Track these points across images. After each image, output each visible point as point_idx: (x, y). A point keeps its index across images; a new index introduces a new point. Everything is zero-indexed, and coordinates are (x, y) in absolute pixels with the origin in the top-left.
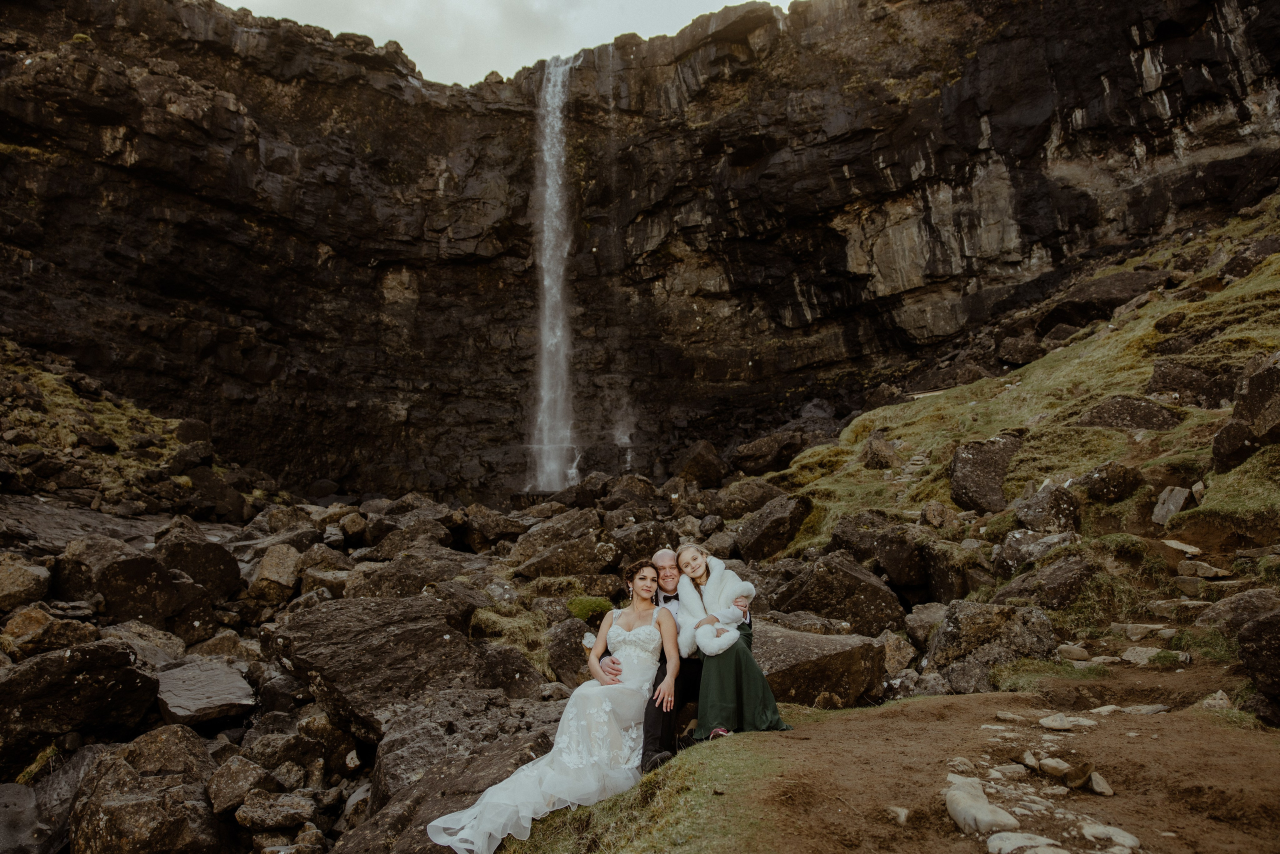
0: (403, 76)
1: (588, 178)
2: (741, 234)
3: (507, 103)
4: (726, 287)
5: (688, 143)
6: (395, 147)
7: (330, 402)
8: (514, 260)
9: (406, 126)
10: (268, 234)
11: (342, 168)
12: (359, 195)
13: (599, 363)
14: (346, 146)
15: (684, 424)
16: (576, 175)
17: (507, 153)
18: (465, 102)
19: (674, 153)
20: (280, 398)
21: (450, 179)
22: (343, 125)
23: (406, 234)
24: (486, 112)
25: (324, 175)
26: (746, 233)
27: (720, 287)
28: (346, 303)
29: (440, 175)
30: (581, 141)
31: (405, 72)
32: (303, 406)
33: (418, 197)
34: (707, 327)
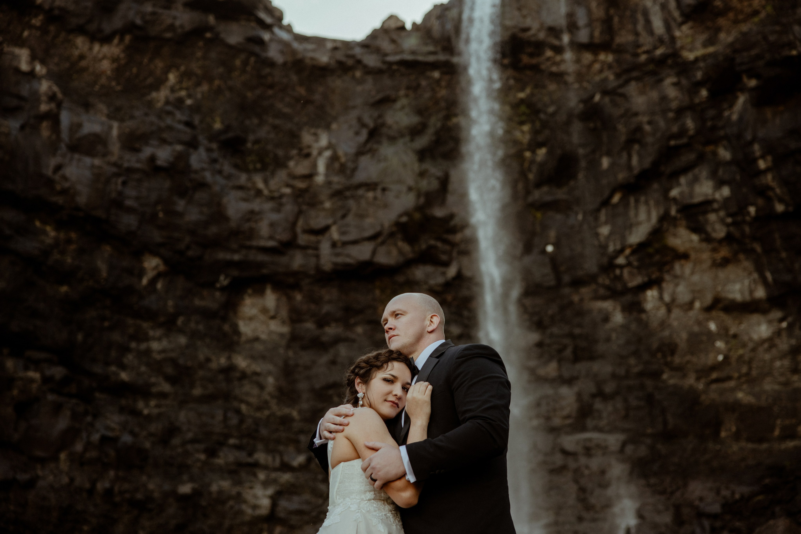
0: (268, 27)
1: (534, 146)
2: (780, 208)
3: (413, 53)
4: (760, 293)
5: (684, 82)
6: (256, 121)
7: (151, 486)
8: (429, 269)
9: (270, 92)
10: (69, 241)
11: (179, 148)
12: (202, 185)
13: (568, 417)
14: (184, 118)
15: (716, 508)
16: (516, 142)
17: (415, 120)
18: (353, 57)
19: (664, 98)
20: (72, 480)
21: (334, 158)
22: (183, 93)
23: (271, 238)
24: (384, 67)
25: (152, 159)
26: (787, 205)
27: (751, 292)
28: (183, 340)
29: (320, 153)
30: (521, 95)
31: (269, 20)
32: (109, 493)
33: (288, 186)
34: (734, 356)
